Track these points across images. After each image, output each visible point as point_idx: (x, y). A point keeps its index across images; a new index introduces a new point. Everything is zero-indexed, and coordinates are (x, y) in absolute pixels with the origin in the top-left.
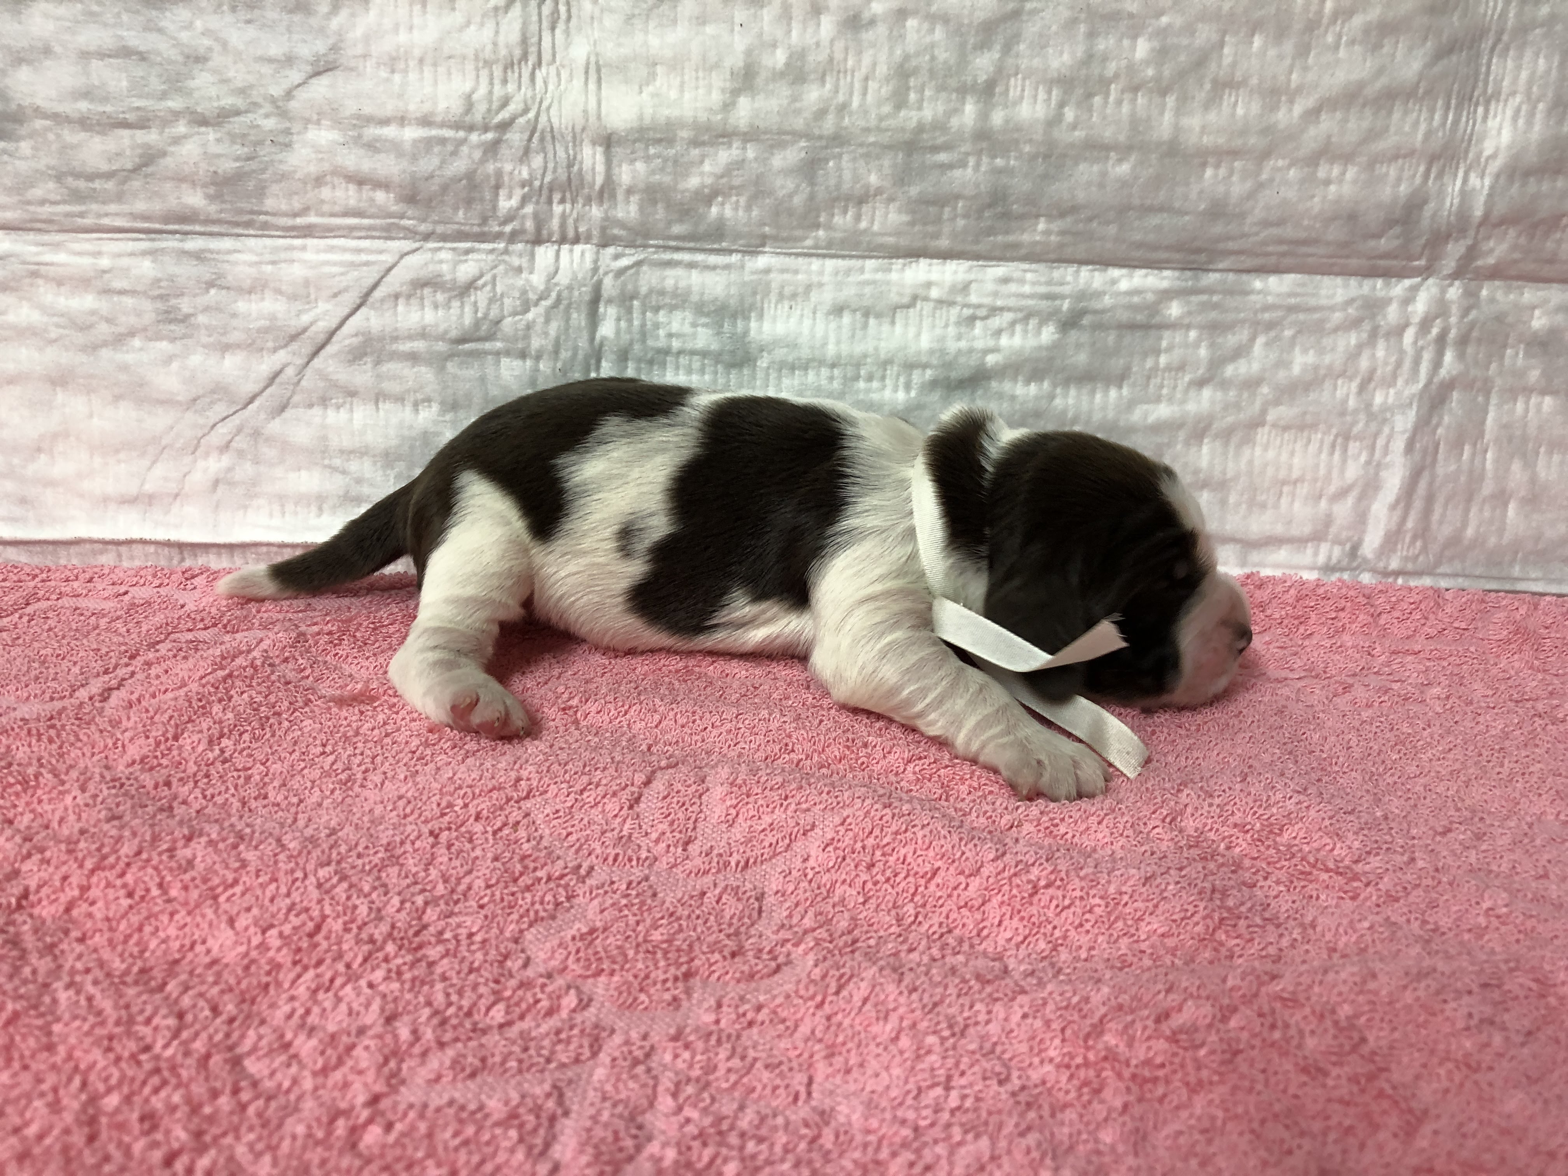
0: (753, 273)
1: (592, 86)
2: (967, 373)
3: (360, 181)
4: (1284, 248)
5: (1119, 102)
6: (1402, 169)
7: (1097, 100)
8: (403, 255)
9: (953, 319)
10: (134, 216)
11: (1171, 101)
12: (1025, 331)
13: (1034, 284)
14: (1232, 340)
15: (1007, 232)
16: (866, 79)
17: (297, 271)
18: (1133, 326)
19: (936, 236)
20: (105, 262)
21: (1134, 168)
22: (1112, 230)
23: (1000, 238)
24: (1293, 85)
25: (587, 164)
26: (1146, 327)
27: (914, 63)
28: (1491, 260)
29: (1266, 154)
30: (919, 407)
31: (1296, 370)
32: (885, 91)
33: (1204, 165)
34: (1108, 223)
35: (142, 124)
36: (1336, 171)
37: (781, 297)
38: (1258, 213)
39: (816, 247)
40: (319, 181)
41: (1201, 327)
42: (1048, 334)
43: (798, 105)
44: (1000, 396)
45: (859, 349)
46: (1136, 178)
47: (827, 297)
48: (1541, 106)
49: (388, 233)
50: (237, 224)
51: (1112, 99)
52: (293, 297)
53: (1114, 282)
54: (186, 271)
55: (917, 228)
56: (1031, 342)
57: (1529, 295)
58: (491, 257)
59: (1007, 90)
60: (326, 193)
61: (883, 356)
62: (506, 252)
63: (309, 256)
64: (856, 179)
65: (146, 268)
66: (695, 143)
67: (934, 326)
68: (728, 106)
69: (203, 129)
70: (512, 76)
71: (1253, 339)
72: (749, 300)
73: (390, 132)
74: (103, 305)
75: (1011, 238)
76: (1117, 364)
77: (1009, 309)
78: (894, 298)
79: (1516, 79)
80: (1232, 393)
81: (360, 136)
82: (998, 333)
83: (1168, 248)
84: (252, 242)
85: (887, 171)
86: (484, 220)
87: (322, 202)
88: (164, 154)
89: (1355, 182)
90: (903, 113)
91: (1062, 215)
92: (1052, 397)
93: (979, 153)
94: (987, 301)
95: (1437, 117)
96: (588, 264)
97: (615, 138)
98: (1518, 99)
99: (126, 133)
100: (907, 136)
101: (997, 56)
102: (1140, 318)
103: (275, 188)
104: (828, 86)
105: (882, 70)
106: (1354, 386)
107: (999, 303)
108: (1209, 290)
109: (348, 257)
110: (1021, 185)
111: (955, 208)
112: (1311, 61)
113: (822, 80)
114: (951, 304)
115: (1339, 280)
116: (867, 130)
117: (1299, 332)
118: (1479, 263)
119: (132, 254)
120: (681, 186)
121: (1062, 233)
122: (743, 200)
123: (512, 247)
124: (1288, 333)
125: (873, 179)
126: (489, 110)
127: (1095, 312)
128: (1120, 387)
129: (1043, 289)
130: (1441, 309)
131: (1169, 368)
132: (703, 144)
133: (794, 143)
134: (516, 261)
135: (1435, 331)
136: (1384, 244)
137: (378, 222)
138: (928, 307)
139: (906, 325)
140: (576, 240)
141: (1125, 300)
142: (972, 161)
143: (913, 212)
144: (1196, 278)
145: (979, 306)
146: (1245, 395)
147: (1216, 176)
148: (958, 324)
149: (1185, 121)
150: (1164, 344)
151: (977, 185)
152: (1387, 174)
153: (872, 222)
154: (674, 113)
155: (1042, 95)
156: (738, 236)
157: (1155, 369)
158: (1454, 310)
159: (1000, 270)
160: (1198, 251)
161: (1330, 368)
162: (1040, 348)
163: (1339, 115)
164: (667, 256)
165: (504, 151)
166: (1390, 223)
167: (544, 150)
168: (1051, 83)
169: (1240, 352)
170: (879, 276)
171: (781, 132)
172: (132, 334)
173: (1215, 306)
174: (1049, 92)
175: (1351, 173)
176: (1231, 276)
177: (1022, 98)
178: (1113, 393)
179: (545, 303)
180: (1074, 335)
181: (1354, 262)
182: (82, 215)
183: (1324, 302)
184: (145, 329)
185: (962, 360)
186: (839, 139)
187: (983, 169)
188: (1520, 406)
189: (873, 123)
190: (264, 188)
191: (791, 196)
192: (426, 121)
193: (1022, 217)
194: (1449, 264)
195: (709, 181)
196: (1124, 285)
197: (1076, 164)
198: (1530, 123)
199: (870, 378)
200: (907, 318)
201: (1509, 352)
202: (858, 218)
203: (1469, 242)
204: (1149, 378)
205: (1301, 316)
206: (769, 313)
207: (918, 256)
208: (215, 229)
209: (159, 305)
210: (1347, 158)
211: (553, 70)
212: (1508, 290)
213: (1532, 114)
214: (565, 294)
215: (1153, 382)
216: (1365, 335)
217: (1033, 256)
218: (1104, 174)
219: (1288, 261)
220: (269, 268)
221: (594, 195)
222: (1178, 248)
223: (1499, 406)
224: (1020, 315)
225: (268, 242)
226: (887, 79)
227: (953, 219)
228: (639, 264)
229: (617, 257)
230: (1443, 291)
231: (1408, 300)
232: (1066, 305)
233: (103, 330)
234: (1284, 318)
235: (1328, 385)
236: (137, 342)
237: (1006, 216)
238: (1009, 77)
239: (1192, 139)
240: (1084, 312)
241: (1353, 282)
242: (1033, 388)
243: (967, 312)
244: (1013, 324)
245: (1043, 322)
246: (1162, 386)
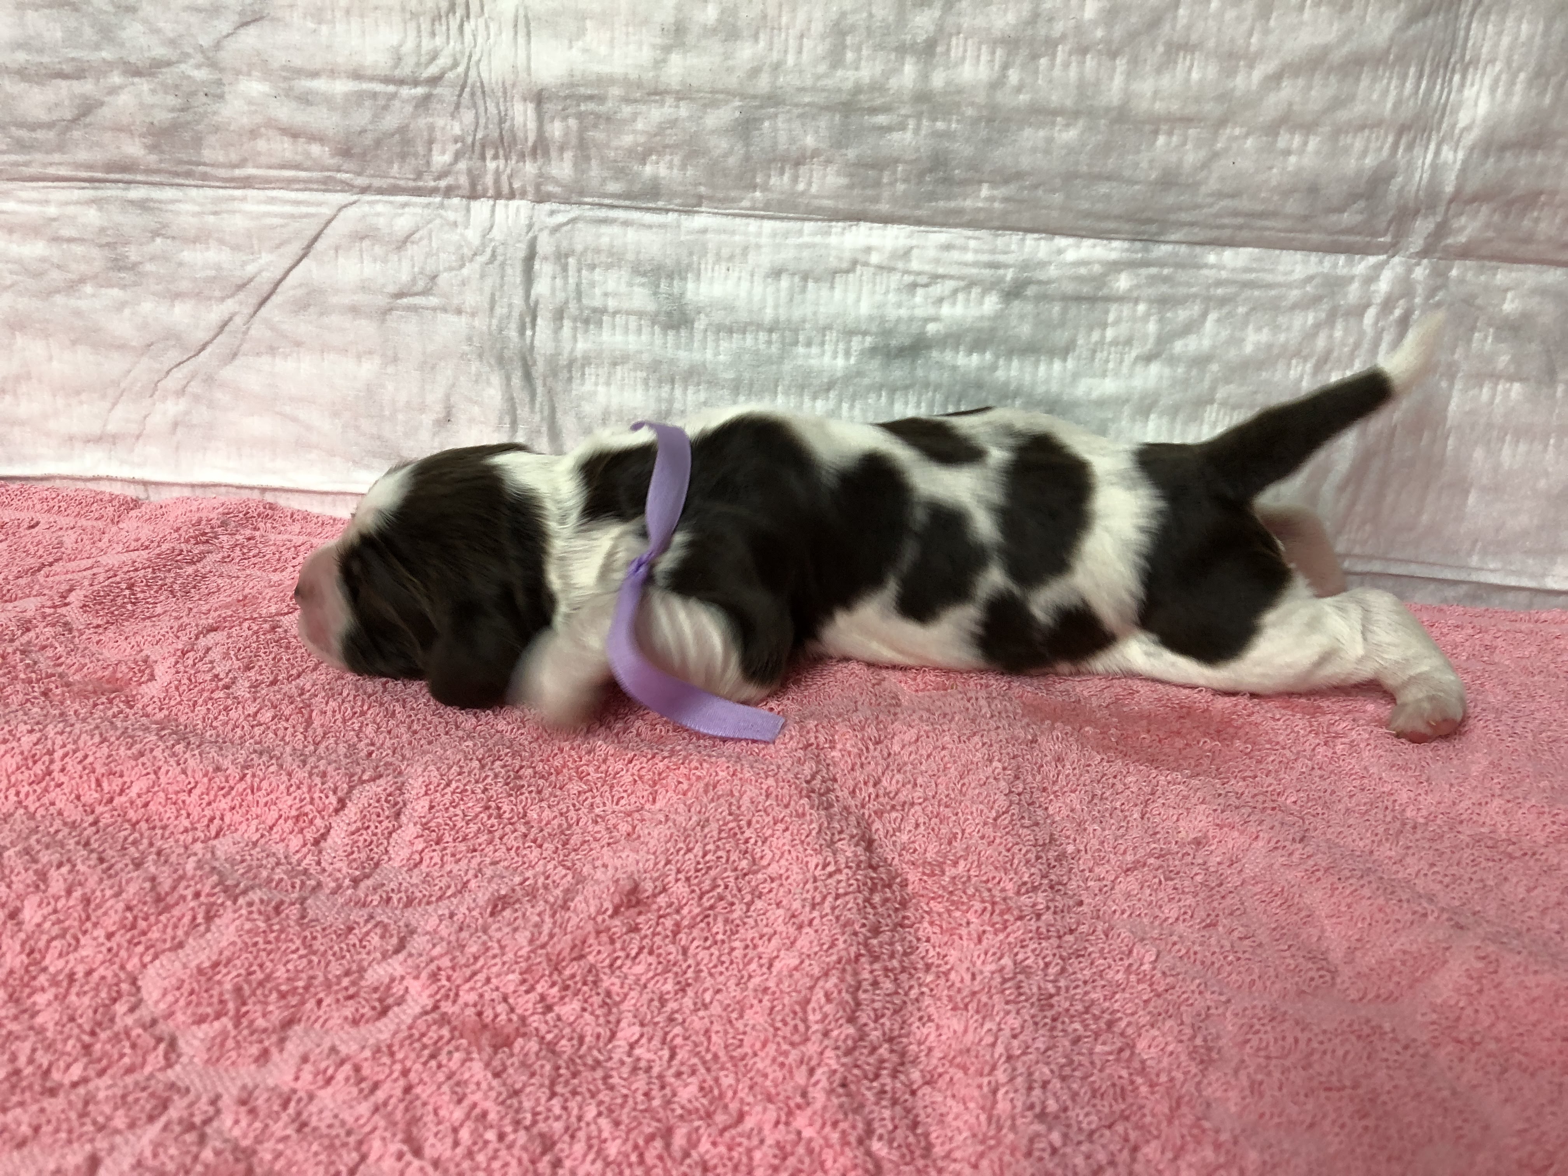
0: (690, 232)
1: (521, 40)
2: (907, 342)
3: (293, 134)
4: (1240, 220)
5: (1066, 65)
6: (1368, 140)
7: (1043, 61)
8: (340, 209)
9: (893, 286)
10: (78, 166)
11: (1121, 64)
12: (968, 300)
13: (976, 251)
14: (1183, 315)
15: (949, 198)
16: (802, 36)
17: (239, 223)
18: (1078, 299)
19: (876, 200)
20: (52, 211)
21: (1083, 133)
22: (1058, 198)
23: (942, 204)
24: (1253, 49)
25: (519, 120)
26: (1092, 300)
27: (851, 19)
28: (1462, 239)
29: (1222, 122)
30: (860, 374)
31: (1248, 348)
32: (821, 49)
33: (1156, 132)
34: (1054, 191)
35: (79, 73)
36: (1297, 140)
37: (718, 258)
38: (1213, 184)
39: (753, 208)
40: (254, 133)
41: (1151, 301)
42: (991, 304)
43: (730, 63)
44: (940, 366)
45: (797, 314)
46: (1083, 145)
47: (765, 259)
48: (1522, 76)
49: (327, 185)
50: (177, 174)
51: (1059, 60)
52: (236, 248)
53: (1060, 252)
54: (131, 221)
55: (855, 192)
56: (974, 312)
57: (1503, 276)
58: (427, 211)
59: (948, 50)
60: (261, 145)
61: (822, 322)
62: (442, 206)
63: (249, 207)
64: (792, 140)
65: (92, 216)
66: (627, 100)
67: (873, 292)
68: (659, 64)
69: (136, 80)
70: (441, 29)
71: (1204, 315)
72: (685, 261)
73: (320, 85)
74: (54, 252)
75: (952, 204)
76: (1061, 337)
77: (951, 277)
78: (833, 263)
79: (1496, 45)
80: (1180, 370)
81: (291, 89)
82: (940, 300)
83: (1118, 218)
84: (194, 192)
85: (823, 132)
86: (419, 175)
87: (259, 154)
88: (102, 104)
89: (1318, 152)
90: (839, 73)
91: (1006, 181)
92: (994, 368)
93: (919, 116)
94: (927, 268)
95: (1409, 85)
96: (523, 221)
97: (545, 94)
98: (1498, 66)
99: (63, 84)
100: (844, 97)
101: (937, 13)
102: (1086, 290)
103: (212, 139)
104: (762, 44)
105: (817, 27)
106: (1309, 366)
107: (941, 271)
108: (1161, 263)
109: (288, 209)
110: (964, 150)
111: (894, 172)
112: (1272, 23)
113: (756, 38)
114: (891, 269)
115: (1299, 256)
116: (802, 90)
117: (1253, 309)
118: (1450, 241)
119: (78, 203)
120: (615, 143)
121: (1006, 200)
122: (677, 160)
123: (446, 202)
124: (1241, 310)
125: (810, 141)
126: (418, 64)
127: (1040, 282)
128: (1065, 360)
129: (985, 258)
130: (1405, 288)
131: (1115, 343)
132: (636, 101)
133: (727, 102)
134: (451, 215)
135: (1398, 312)
136: (1347, 218)
137: (315, 175)
138: (868, 272)
139: (846, 291)
140: (512, 196)
141: (1072, 271)
142: (911, 124)
143: (851, 175)
144: (1146, 250)
145: (919, 274)
146: (1194, 372)
147: (1168, 144)
148: (899, 290)
149: (1136, 86)
150: (1111, 318)
151: (917, 150)
152: (1352, 145)
153: (810, 184)
154: (604, 69)
155: (985, 57)
156: (673, 195)
157: (1102, 342)
158: (1420, 290)
159: (942, 236)
160: (1149, 221)
161: (1284, 347)
162: (982, 318)
163: (1301, 82)
164: (603, 213)
165: (434, 105)
166: (1353, 197)
167: (475, 105)
168: (994, 43)
169: (1190, 328)
170: (818, 239)
171: (713, 92)
172: (82, 280)
173: (1166, 279)
174: (993, 53)
175: (1313, 143)
176: (1183, 249)
177: (963, 59)
178: (1057, 365)
179: (481, 259)
180: (1016, 306)
181: (1315, 237)
182: (26, 164)
183: (1280, 279)
184: (95, 276)
185: (902, 327)
186: (773, 99)
187: (923, 132)
188: (1486, 391)
189: (809, 82)
190: (201, 139)
191: (726, 155)
192: (357, 75)
193: (964, 183)
194: (1416, 242)
195: (642, 139)
196: (1071, 255)
197: (1021, 129)
198: (1509, 93)
199: (809, 344)
200: (846, 283)
201: (1477, 335)
202: (795, 179)
203: (1439, 219)
204: (1094, 352)
205: (1257, 293)
206: (705, 275)
207: (859, 220)
208: (156, 178)
209: (107, 252)
210: (1308, 128)
211: (481, 21)
212: (1481, 270)
213: (1512, 83)
214: (500, 250)
215: (1099, 355)
216: (1323, 315)
217: (974, 224)
218: (1050, 140)
219: (1245, 234)
220: (211, 219)
221: (527, 151)
222: (1129, 217)
223: (1465, 390)
224: (962, 284)
225: (209, 192)
226: (823, 37)
227: (892, 184)
228: (573, 221)
229: (552, 213)
230: (1409, 270)
231: (1371, 278)
232: (1010, 274)
233: (55, 275)
234: (1237, 295)
235: (1281, 366)
236: (89, 289)
237: (948, 181)
238: (950, 35)
239: (1142, 106)
240: (1028, 282)
241: (1314, 258)
242: (975, 358)
243: (909, 279)
244: (955, 292)
245: (986, 291)
246: (1107, 361)
